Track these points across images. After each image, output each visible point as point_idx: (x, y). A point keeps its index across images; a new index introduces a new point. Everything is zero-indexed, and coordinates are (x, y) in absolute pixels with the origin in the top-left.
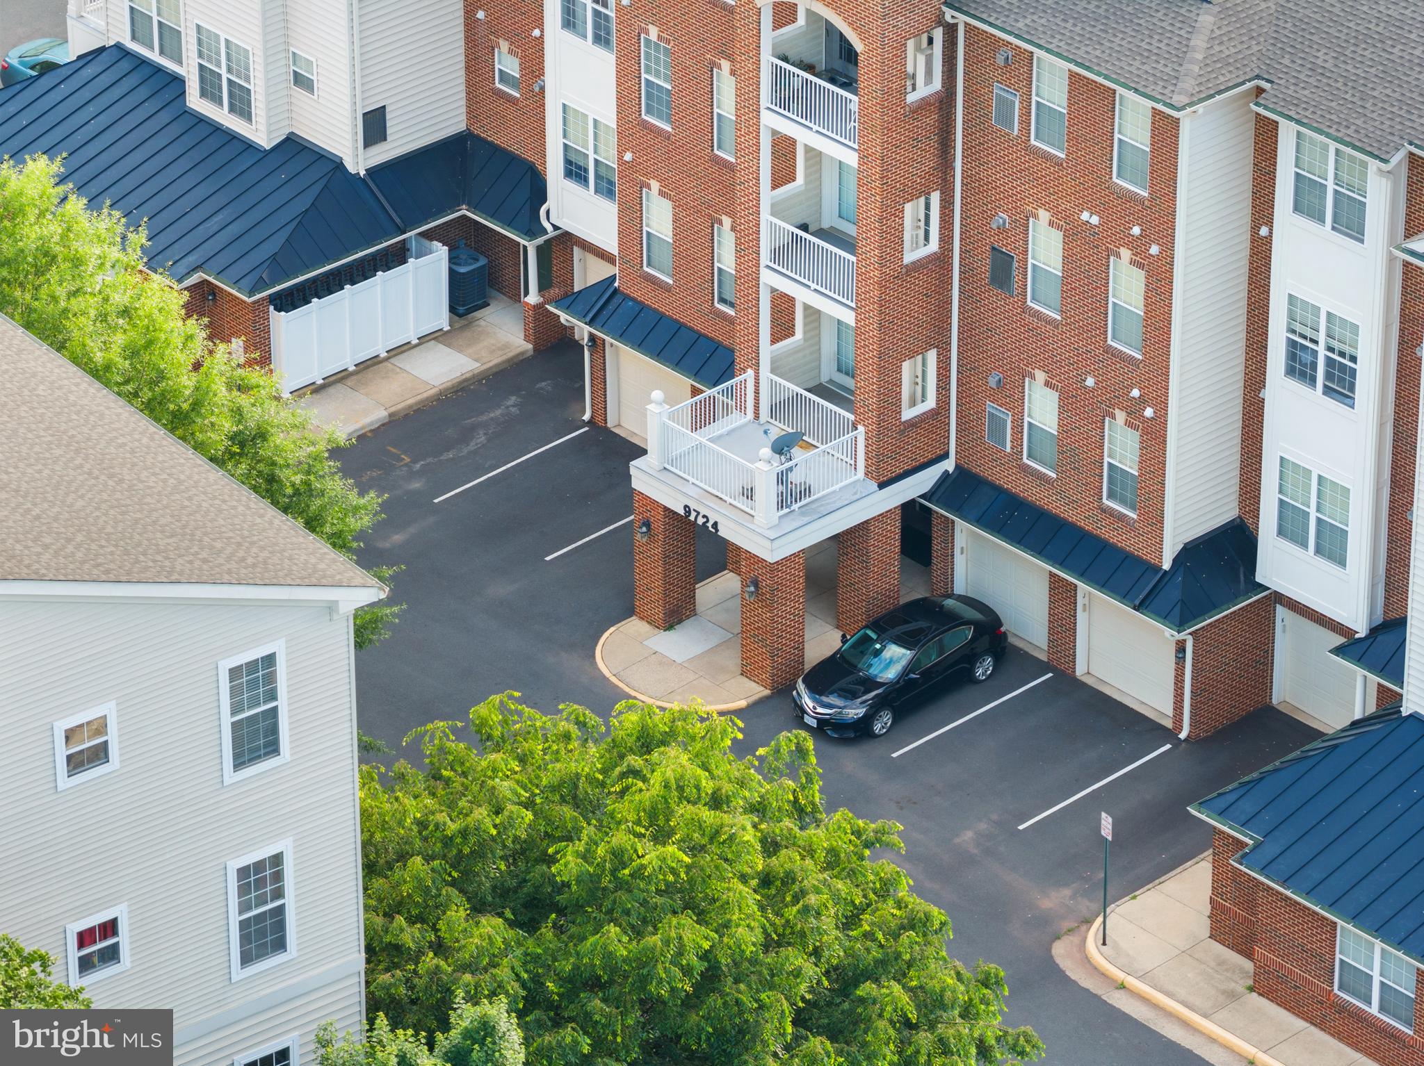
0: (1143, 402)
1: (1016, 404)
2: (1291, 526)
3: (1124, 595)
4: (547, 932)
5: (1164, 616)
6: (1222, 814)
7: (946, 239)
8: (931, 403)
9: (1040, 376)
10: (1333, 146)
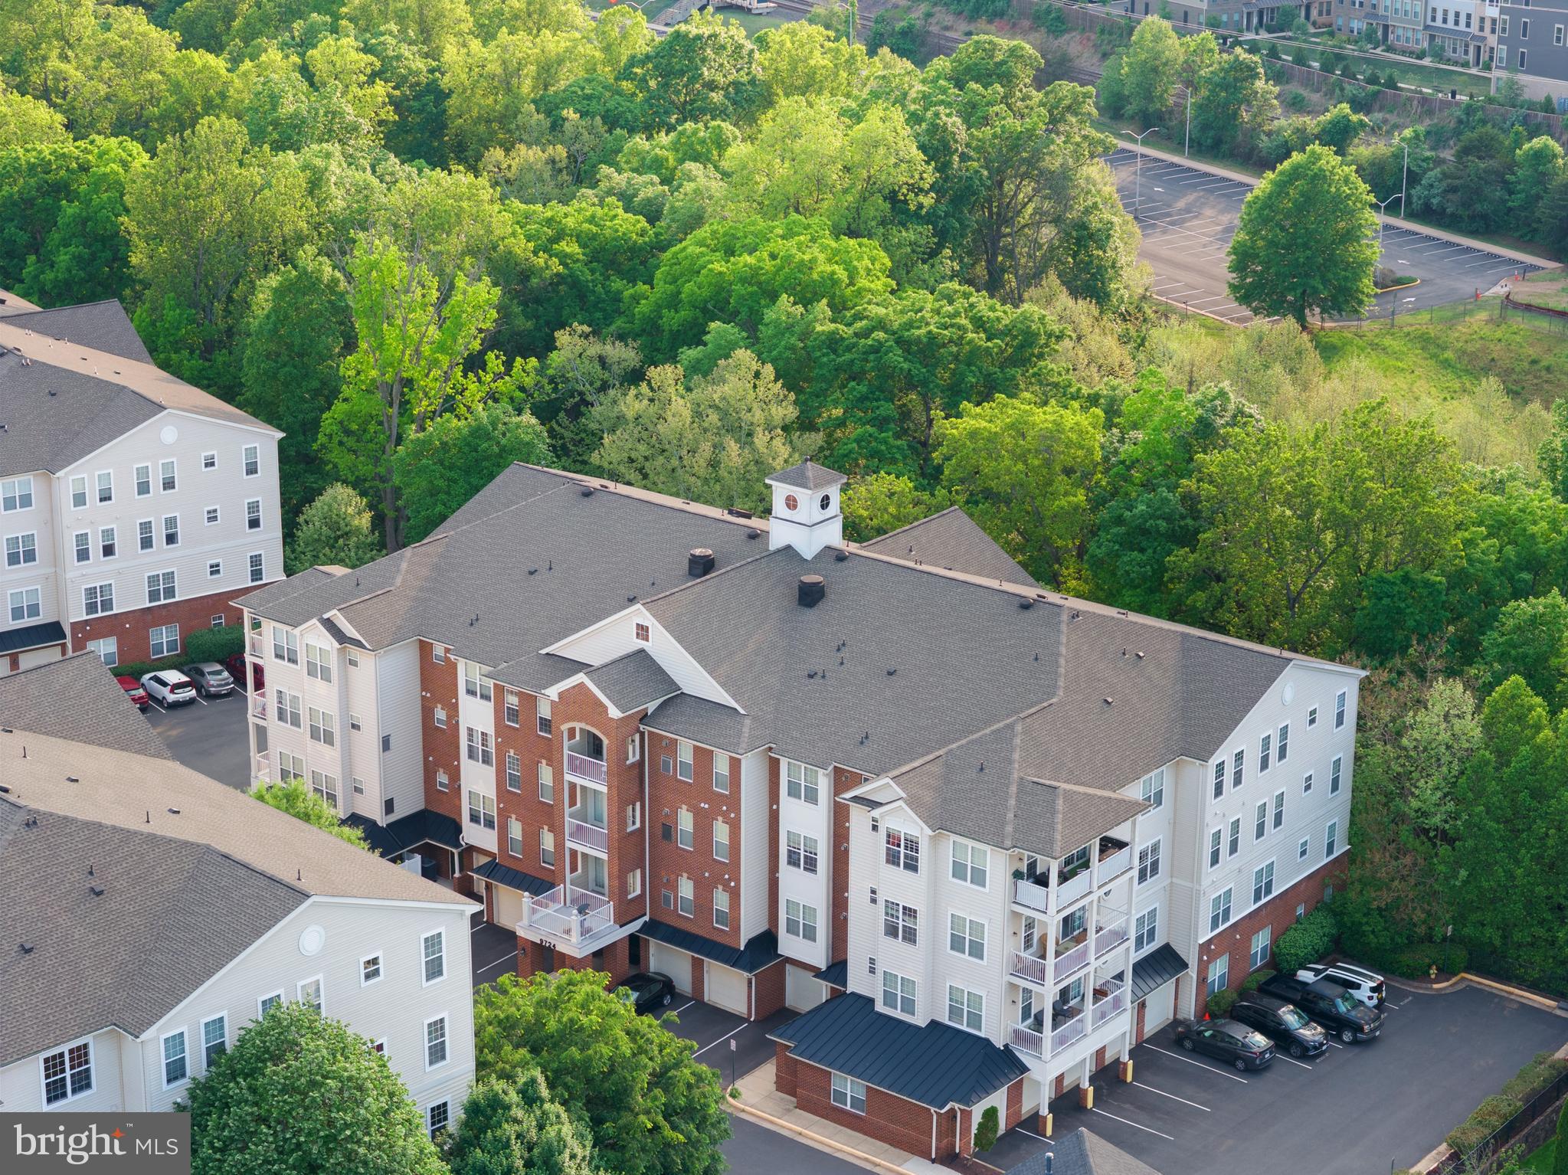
0: (730, 880)
1: (675, 888)
2: (792, 927)
3: (726, 962)
4: (544, 1053)
5: (743, 968)
6: (780, 1036)
7: (643, 821)
8: (638, 892)
9: (685, 875)
10: (803, 765)
